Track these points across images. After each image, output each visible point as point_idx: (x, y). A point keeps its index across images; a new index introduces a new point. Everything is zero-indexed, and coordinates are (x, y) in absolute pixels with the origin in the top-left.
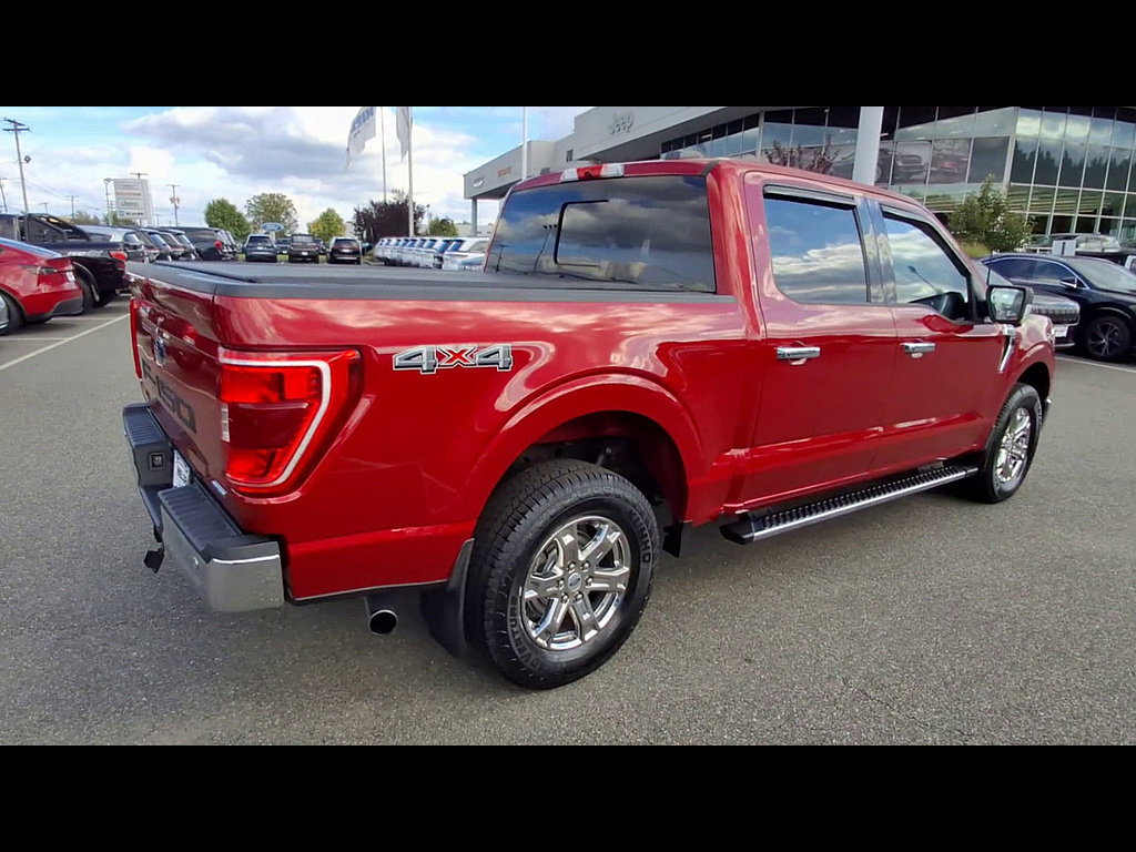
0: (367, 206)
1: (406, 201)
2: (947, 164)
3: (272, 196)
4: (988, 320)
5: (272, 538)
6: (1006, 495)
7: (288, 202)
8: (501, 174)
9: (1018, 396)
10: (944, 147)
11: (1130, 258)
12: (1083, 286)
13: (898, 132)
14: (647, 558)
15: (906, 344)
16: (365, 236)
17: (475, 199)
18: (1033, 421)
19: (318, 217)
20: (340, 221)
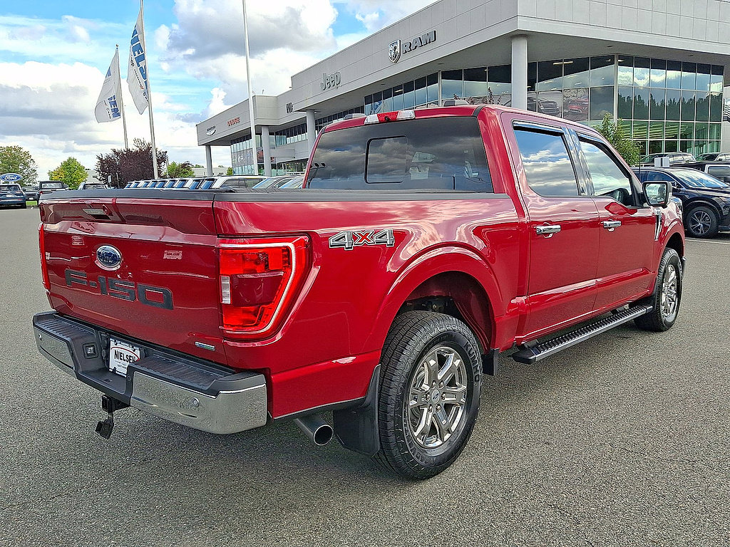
0: (110, 153)
1: (149, 148)
2: (575, 107)
3: (9, 149)
4: (646, 205)
5: (258, 372)
6: (670, 325)
7: (26, 153)
8: (230, 124)
9: (668, 256)
10: (571, 95)
11: (707, 166)
12: (681, 187)
13: (538, 85)
14: (477, 379)
15: (605, 222)
16: (110, 181)
17: (208, 145)
18: (677, 273)
19: (59, 165)
20: (81, 169)
